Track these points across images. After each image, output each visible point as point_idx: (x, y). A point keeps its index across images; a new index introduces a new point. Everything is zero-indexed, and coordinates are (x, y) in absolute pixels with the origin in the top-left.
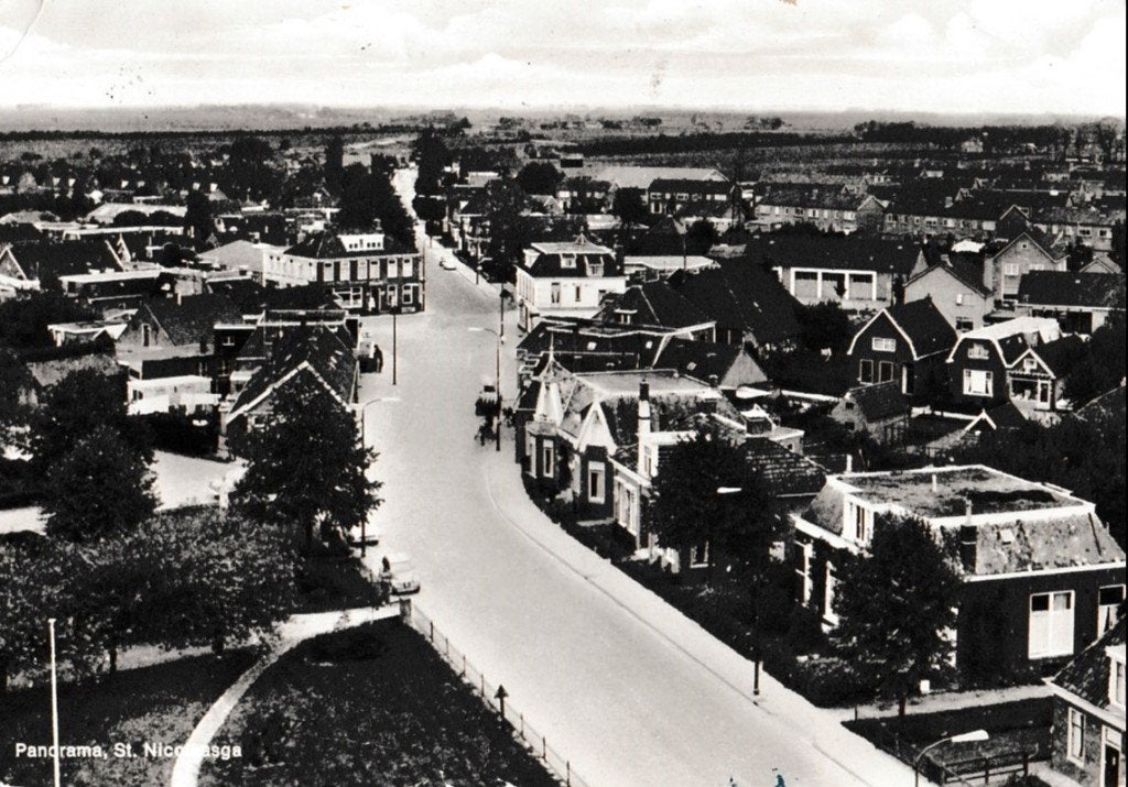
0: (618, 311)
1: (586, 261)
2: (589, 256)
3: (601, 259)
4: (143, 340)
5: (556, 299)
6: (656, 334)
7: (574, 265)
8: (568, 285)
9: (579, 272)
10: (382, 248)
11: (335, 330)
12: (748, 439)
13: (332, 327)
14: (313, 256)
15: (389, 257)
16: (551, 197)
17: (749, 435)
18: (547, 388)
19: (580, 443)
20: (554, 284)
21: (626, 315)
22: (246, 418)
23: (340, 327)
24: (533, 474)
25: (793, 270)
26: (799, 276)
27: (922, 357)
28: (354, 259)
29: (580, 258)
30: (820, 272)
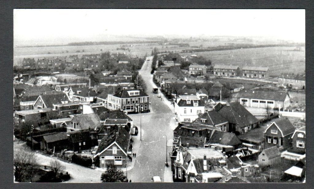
0: (201, 119)
1: (193, 101)
2: (194, 100)
3: (198, 101)
4: (74, 126)
5: (185, 112)
6: (211, 129)
7: (190, 103)
8: (188, 108)
9: (192, 105)
10: (139, 95)
11: (124, 127)
12: (232, 177)
13: (124, 125)
14: (120, 97)
15: (141, 97)
16: (187, 71)
17: (232, 176)
18: (179, 153)
19: (188, 172)
20: (185, 108)
21: (203, 120)
22: (99, 157)
23: (126, 126)
24: (176, 177)
25: (252, 100)
26: (253, 101)
27: (285, 136)
28: (131, 98)
29: (192, 101)
30: (259, 100)
